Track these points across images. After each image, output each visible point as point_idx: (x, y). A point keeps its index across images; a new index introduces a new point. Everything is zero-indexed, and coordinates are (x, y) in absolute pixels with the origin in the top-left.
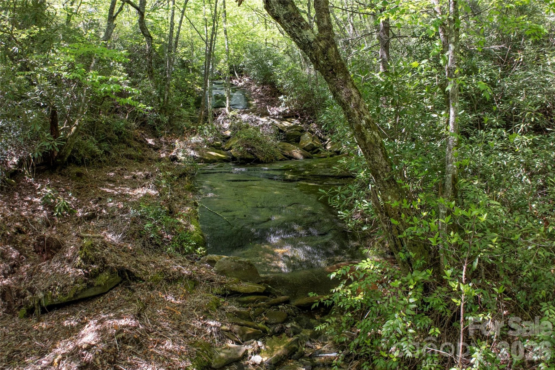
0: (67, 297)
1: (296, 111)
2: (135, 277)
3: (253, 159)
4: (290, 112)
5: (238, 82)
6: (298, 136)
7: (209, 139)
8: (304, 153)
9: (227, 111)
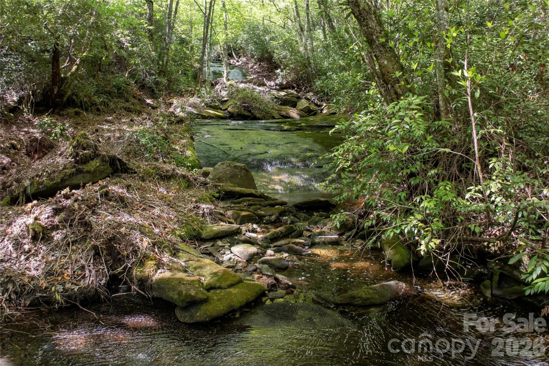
0: (54, 182)
1: (292, 82)
2: (127, 168)
3: (250, 116)
4: (287, 83)
5: (235, 61)
6: (294, 102)
7: (206, 100)
8: (300, 113)
9: (225, 80)
